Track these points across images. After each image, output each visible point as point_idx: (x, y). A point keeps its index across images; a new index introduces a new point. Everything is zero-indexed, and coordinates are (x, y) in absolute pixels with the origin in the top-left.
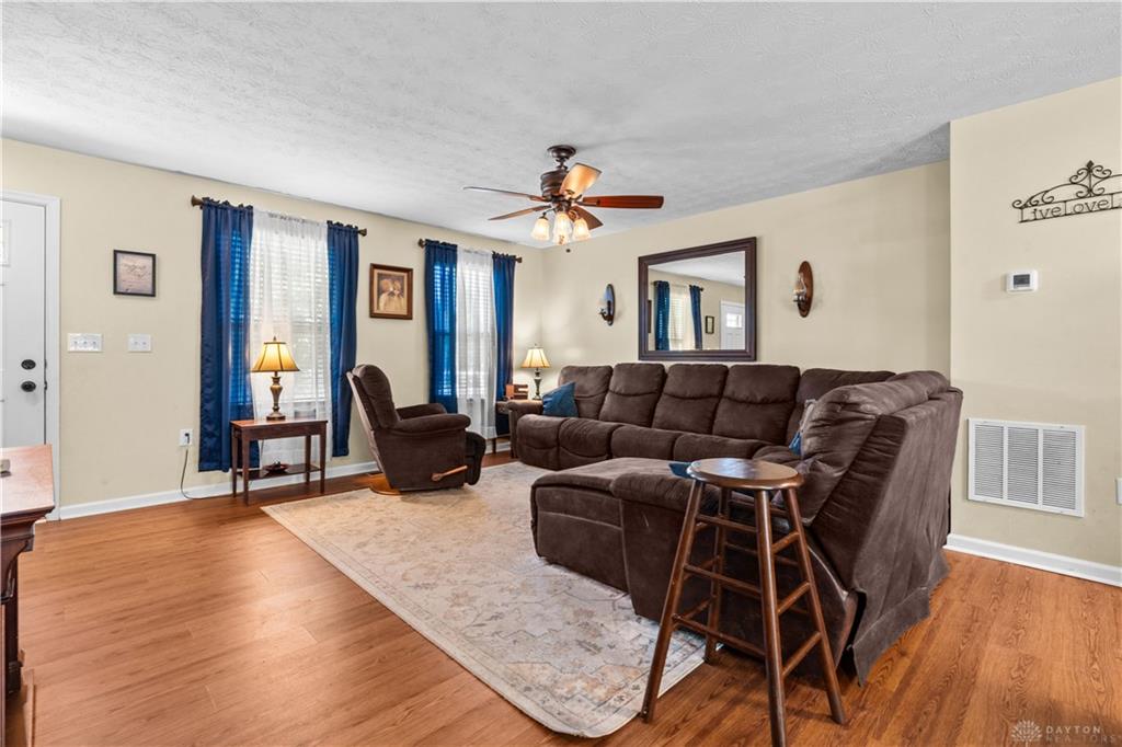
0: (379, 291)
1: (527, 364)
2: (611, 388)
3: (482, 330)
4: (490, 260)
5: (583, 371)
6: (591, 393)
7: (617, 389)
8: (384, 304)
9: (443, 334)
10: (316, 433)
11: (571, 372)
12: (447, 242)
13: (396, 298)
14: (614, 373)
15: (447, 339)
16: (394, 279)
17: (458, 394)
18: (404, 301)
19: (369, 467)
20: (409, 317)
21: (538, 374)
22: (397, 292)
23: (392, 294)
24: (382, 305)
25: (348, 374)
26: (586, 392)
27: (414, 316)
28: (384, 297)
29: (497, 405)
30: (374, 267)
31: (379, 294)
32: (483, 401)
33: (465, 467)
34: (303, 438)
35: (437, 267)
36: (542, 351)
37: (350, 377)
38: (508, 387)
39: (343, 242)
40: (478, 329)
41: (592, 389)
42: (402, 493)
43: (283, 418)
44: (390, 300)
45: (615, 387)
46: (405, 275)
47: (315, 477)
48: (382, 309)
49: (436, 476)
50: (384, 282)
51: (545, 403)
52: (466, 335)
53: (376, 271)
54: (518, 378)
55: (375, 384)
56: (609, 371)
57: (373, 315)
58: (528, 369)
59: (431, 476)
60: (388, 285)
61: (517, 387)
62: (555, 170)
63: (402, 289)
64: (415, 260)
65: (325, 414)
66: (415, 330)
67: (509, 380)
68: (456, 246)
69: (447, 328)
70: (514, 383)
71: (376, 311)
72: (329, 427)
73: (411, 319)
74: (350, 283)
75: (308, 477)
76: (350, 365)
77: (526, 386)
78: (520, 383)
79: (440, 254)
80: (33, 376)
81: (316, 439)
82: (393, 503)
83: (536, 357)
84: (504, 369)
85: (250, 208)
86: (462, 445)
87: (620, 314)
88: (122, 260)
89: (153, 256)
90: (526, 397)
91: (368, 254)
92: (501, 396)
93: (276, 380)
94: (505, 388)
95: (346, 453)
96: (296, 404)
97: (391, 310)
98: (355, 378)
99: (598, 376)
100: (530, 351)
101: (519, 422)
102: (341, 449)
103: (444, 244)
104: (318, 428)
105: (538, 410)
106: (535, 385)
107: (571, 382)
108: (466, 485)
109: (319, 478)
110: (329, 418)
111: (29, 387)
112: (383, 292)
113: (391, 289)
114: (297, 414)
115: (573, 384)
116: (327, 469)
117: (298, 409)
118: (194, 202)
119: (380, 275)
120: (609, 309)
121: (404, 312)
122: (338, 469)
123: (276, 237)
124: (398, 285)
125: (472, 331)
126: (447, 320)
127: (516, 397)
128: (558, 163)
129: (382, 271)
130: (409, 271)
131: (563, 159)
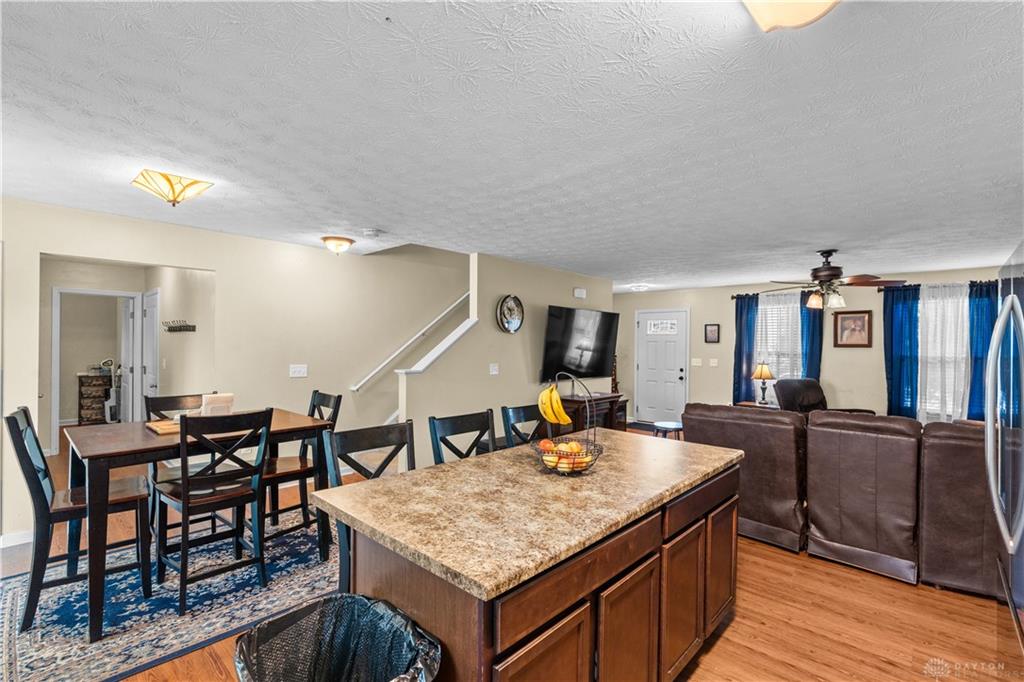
0: (842, 329)
4: (965, 290)
8: (845, 338)
9: (902, 358)
13: (857, 333)
15: (907, 361)
16: (855, 320)
17: (919, 407)
20: (869, 345)
22: (858, 328)
23: (854, 330)
27: (874, 344)
28: (846, 333)
30: (838, 313)
31: (843, 331)
32: (949, 416)
44: (851, 334)
48: (844, 340)
50: (846, 323)
60: (851, 324)
62: (820, 265)
63: (863, 325)
64: (874, 304)
66: (875, 354)
68: (918, 286)
71: (839, 342)
74: (814, 326)
80: (682, 374)
85: (758, 294)
88: (708, 328)
89: (718, 325)
93: (764, 383)
97: (853, 341)
103: (905, 286)
111: (681, 378)
112: (846, 329)
113: (853, 326)
118: (733, 298)
121: (866, 343)
123: (773, 306)
124: (859, 323)
128: (824, 260)
129: (843, 316)
130: (869, 313)
131: (827, 257)
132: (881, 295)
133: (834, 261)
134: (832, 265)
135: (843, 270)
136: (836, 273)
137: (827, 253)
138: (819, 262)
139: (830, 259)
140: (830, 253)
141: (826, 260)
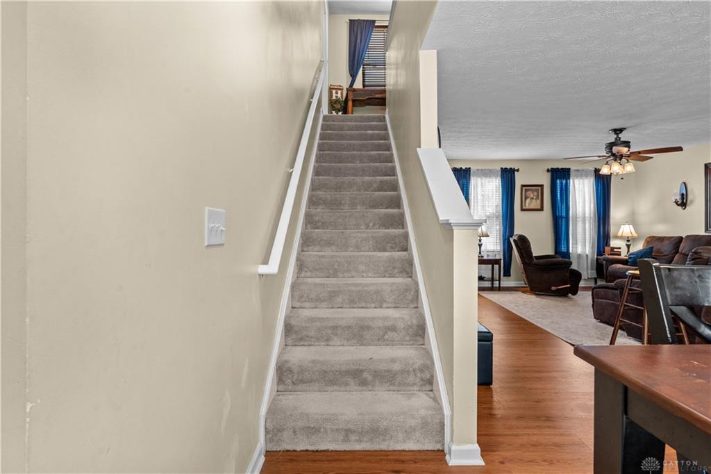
0: (525, 196)
1: (620, 234)
2: (680, 251)
3: (587, 215)
4: (593, 173)
5: (661, 239)
6: (665, 253)
7: (683, 252)
8: (528, 204)
9: (562, 217)
10: (496, 264)
11: (653, 240)
12: (564, 167)
13: (534, 200)
14: (684, 240)
15: (564, 221)
16: (533, 191)
17: (571, 251)
18: (539, 201)
19: (522, 284)
20: (542, 209)
21: (628, 241)
22: (535, 197)
23: (532, 198)
24: (527, 204)
25: (511, 239)
26: (662, 253)
28: (528, 200)
29: (597, 259)
30: (523, 186)
31: (526, 199)
32: (587, 255)
33: (569, 286)
34: (491, 266)
35: (558, 181)
36: (631, 226)
37: (512, 240)
38: (606, 248)
39: (508, 176)
40: (585, 214)
41: (665, 251)
42: (536, 294)
43: (483, 257)
44: (531, 202)
45: (682, 250)
46: (539, 188)
47: (496, 284)
48: (527, 207)
49: (553, 288)
50: (528, 193)
51: (630, 258)
52: (576, 218)
53: (524, 188)
54: (614, 243)
55: (523, 243)
56: (681, 239)
57: (522, 210)
58: (621, 238)
59: (550, 288)
60: (530, 194)
61: (613, 249)
62: (613, 140)
63: (539, 195)
64: (545, 180)
65: (500, 256)
66: (546, 216)
67: (607, 244)
68: (570, 169)
69: (564, 214)
70: (611, 246)
71: (524, 208)
72: (502, 261)
73: (543, 210)
74: (511, 195)
75: (493, 284)
76: (511, 234)
77: (620, 248)
78: (615, 246)
79: (560, 175)
81: (496, 267)
82: (533, 298)
83: (627, 230)
84: (603, 236)
85: (470, 168)
86: (568, 275)
87: (692, 202)
90: (620, 255)
91: (520, 180)
92: (600, 253)
93: (480, 241)
94: (604, 248)
95: (510, 275)
96: (488, 251)
97: (532, 207)
98: (514, 241)
99: (671, 243)
100: (622, 226)
101: (610, 268)
102: (507, 273)
103: (562, 169)
104: (497, 262)
105: (624, 262)
106: (626, 247)
107: (651, 246)
108: (570, 295)
109: (498, 285)
110: (502, 258)
112: (528, 198)
113: (532, 196)
114: (488, 256)
115: (652, 248)
116: (501, 282)
117: (488, 253)
119: (526, 190)
120: (683, 199)
121: (539, 207)
122: (506, 283)
123: (479, 179)
124: (536, 194)
125: (581, 216)
126: (564, 210)
127: (611, 254)
128: (615, 136)
129: (527, 188)
130: (542, 186)
131: (617, 134)
132: (550, 174)
133: (625, 136)
134: (622, 140)
137: (618, 131)
138: (612, 138)
139: (620, 136)
140: (621, 130)
141: (618, 136)
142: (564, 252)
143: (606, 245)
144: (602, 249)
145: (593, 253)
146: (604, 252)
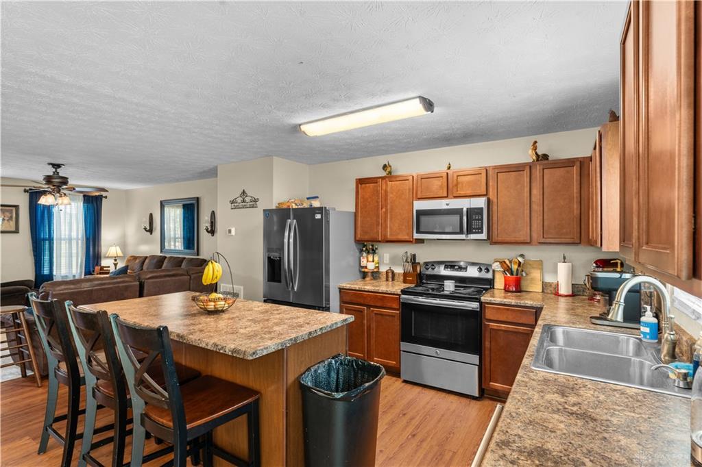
1: (109, 254)
2: (143, 268)
3: (74, 235)
4: (81, 198)
5: (136, 258)
6: (136, 270)
9: (44, 240)
11: (131, 258)
13: (6, 222)
15: (47, 242)
16: (5, 211)
17: (54, 273)
20: (17, 231)
21: (116, 260)
22: (7, 219)
23: (4, 219)
27: (20, 231)
32: (74, 276)
38: (96, 267)
40: (71, 236)
46: (14, 209)
51: (116, 274)
52: (61, 240)
54: (104, 263)
56: (146, 259)
58: (110, 257)
61: (102, 268)
63: (11, 216)
64: (23, 202)
66: (22, 239)
69: (46, 237)
70: (102, 265)
77: (109, 267)
78: (105, 265)
83: (114, 251)
84: (93, 258)
87: (155, 229)
90: (108, 273)
92: (88, 272)
94: (94, 268)
99: (140, 262)
100: (110, 247)
106: (114, 265)
107: (129, 264)
115: (129, 266)
121: (14, 229)
124: (9, 214)
125: (66, 237)
127: (100, 273)
128: (54, 170)
130: (17, 207)
131: (56, 169)
132: (27, 195)
133: (62, 172)
134: (61, 175)
135: (69, 180)
136: (64, 181)
137: (57, 166)
138: (50, 171)
139: (58, 170)
140: (58, 166)
141: (56, 171)
142: (46, 275)
143: (97, 265)
144: (92, 269)
145: (81, 273)
146: (93, 271)
